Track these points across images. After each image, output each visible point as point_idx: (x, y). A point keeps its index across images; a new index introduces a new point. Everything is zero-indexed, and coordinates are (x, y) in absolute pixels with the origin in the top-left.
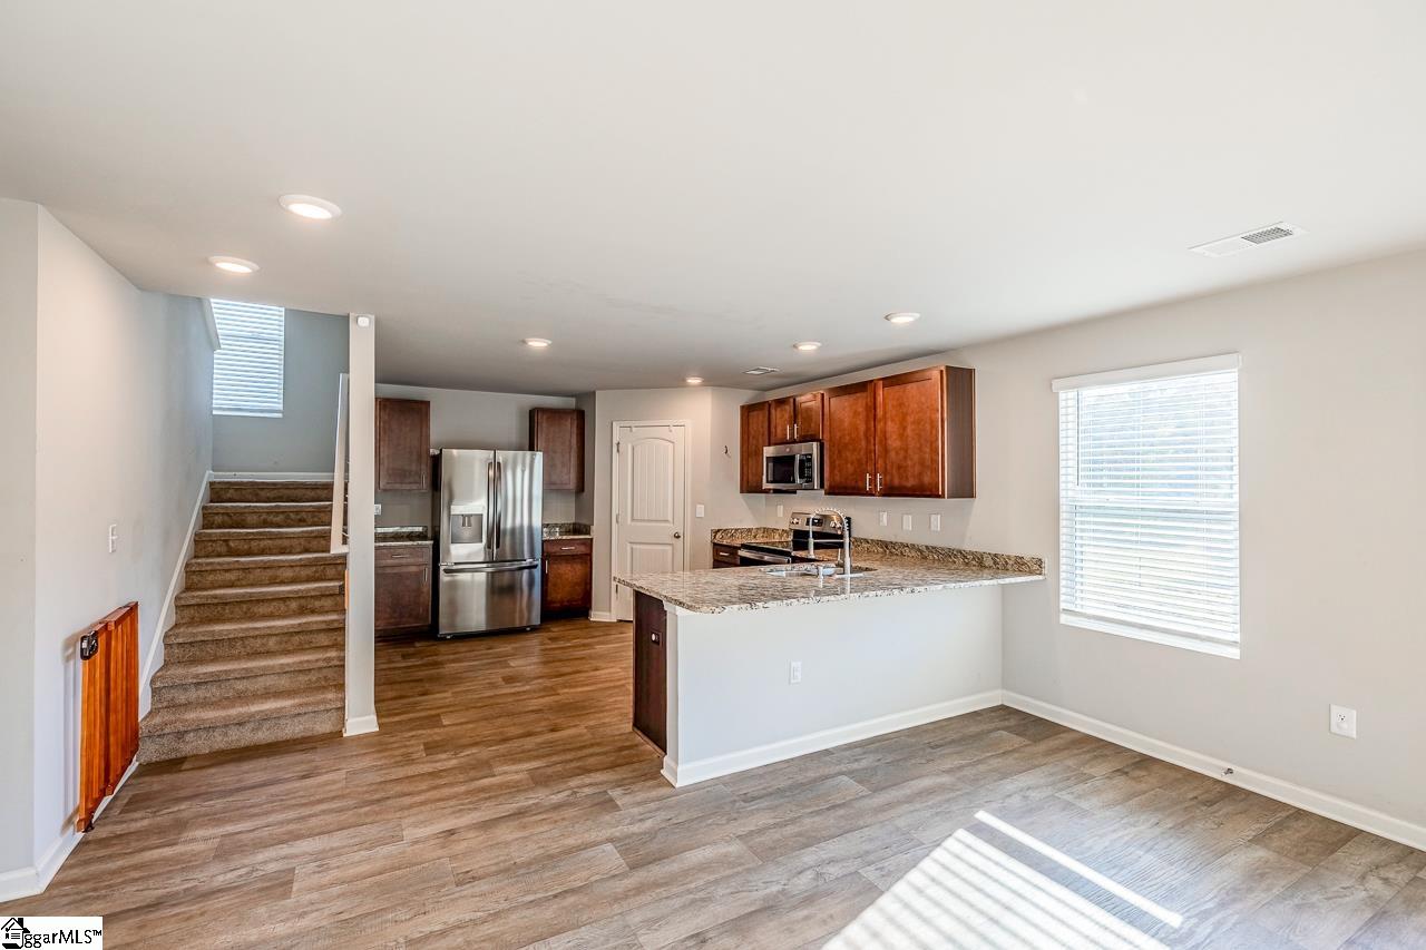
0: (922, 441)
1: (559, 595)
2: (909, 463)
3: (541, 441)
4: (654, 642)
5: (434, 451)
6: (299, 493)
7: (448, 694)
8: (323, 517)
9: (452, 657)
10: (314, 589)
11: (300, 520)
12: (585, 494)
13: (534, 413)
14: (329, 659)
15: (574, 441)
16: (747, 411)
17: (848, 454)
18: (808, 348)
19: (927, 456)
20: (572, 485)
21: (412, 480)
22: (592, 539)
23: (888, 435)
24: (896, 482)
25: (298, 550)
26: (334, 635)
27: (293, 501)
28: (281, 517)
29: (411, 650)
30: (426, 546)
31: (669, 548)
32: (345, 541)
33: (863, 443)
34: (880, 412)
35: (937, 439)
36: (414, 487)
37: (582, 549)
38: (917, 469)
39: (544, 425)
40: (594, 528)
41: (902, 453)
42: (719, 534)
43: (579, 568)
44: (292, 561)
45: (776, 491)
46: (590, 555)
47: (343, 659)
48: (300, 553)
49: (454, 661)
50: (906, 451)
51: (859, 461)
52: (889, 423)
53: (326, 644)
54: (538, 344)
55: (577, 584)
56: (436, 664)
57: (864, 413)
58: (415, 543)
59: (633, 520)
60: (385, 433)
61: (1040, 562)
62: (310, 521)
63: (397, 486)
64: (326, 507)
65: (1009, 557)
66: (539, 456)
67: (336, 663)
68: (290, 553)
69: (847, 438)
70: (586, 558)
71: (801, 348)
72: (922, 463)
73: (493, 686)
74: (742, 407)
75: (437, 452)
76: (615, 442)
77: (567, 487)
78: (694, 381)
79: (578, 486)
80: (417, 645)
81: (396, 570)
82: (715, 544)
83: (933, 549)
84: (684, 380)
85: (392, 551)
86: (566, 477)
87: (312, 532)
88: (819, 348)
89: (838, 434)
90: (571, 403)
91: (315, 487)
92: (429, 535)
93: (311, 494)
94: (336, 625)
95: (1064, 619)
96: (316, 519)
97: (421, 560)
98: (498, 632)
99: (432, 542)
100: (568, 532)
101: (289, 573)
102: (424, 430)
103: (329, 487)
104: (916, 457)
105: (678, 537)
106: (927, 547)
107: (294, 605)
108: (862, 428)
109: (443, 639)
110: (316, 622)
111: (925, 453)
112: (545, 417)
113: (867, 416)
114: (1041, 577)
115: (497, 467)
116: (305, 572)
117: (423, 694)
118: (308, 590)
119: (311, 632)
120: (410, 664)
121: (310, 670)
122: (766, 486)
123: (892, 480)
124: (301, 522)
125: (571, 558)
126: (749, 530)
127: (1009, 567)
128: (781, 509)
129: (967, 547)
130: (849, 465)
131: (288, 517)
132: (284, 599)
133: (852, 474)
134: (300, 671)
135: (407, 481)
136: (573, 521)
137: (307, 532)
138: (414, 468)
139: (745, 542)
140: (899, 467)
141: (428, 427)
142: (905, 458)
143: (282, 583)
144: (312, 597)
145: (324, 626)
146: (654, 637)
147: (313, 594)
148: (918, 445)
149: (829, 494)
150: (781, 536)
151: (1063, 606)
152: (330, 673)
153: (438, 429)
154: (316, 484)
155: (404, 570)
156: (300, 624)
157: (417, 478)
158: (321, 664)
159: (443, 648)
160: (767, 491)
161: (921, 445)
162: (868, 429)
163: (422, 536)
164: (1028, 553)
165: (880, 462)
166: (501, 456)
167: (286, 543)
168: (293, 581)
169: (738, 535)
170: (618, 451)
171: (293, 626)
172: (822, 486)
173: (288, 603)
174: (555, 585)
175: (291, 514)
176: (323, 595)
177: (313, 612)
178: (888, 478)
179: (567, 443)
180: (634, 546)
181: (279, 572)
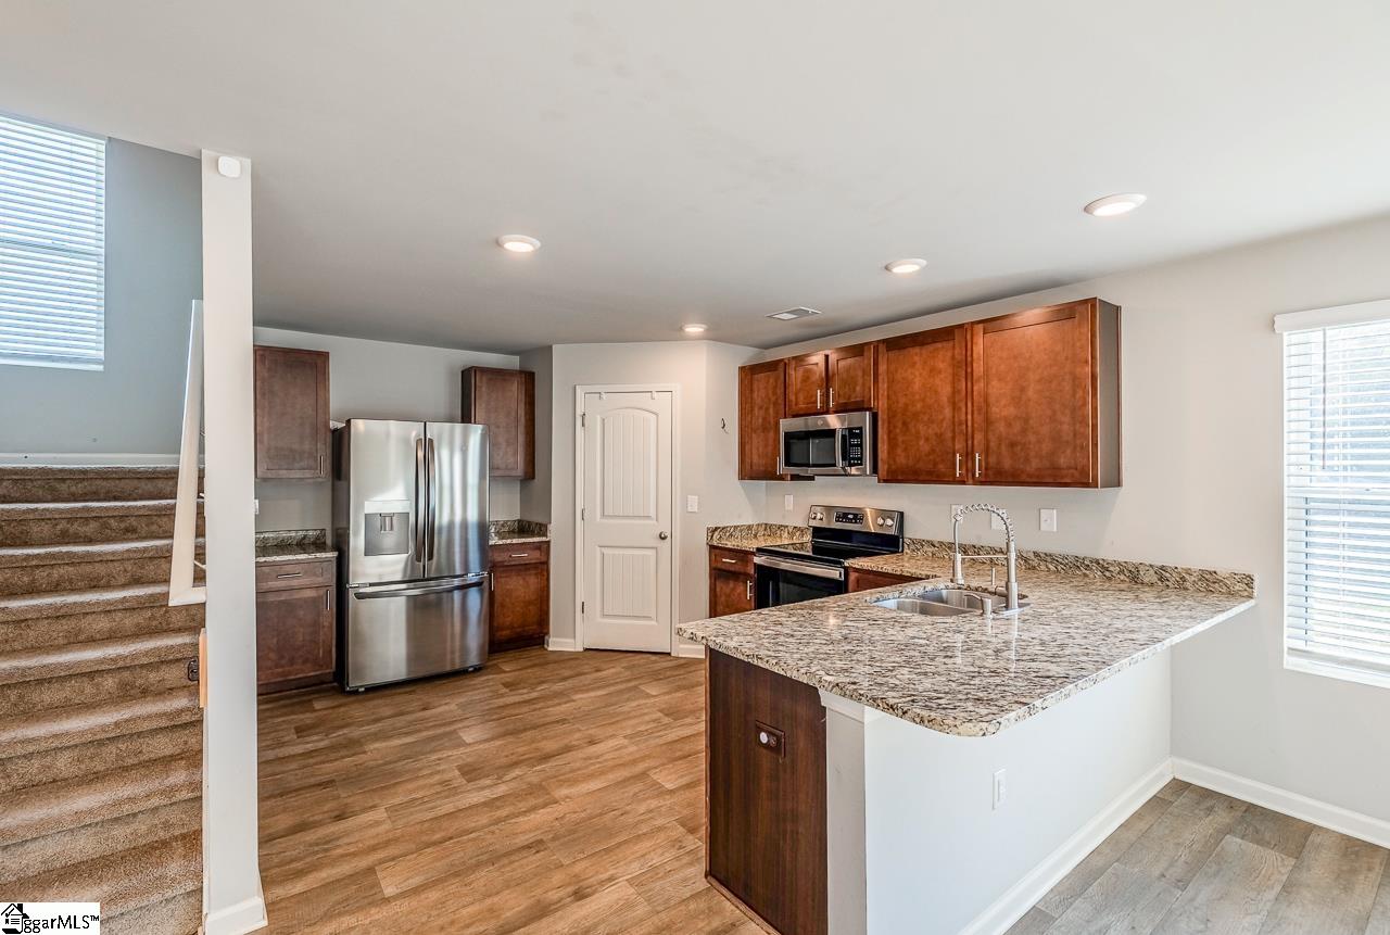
0: (1057, 407)
1: (509, 618)
2: (1032, 438)
3: (480, 411)
4: (766, 746)
5: (333, 425)
6: (127, 485)
7: (380, 814)
8: (161, 525)
9: (373, 728)
10: (147, 653)
11: (127, 530)
12: (536, 480)
13: (468, 376)
14: (172, 790)
15: (522, 412)
16: (749, 373)
17: (921, 428)
18: (906, 269)
19: (1065, 427)
20: (520, 471)
21: (304, 463)
22: (549, 542)
23: (992, 400)
24: (1007, 463)
25: (122, 580)
26: (181, 737)
27: (116, 499)
28: (93, 525)
29: (307, 718)
30: (327, 560)
31: (652, 553)
32: (199, 578)
33: (948, 412)
34: (978, 368)
35: (1085, 404)
36: (308, 474)
37: (534, 556)
38: (1046, 447)
39: (484, 389)
40: (551, 527)
41: (1017, 427)
42: (716, 533)
43: (533, 581)
44: (108, 603)
45: (795, 477)
46: (546, 563)
47: (198, 786)
48: (124, 586)
49: (376, 737)
50: (1026, 421)
51: (940, 436)
52: (995, 383)
53: (167, 752)
54: (519, 246)
55: (530, 603)
56: (353, 745)
57: (950, 370)
58: (312, 556)
59: (603, 515)
60: (264, 394)
61: (1249, 581)
62: (144, 531)
63: (284, 474)
64: (166, 508)
65: (1189, 572)
66: (476, 432)
67: (185, 795)
68: (108, 587)
69: (919, 406)
70: (541, 568)
71: (897, 270)
72: (1056, 438)
73: (449, 790)
74: (742, 369)
75: (341, 425)
76: (579, 412)
77: (513, 473)
78: (694, 329)
79: (526, 473)
80: (317, 705)
81: (284, 597)
82: (712, 548)
83: (1048, 558)
84: (681, 329)
85: (279, 571)
86: (512, 460)
87: (145, 550)
88: (923, 270)
89: (903, 400)
90: (513, 362)
91: (153, 476)
92: (329, 541)
93: (148, 487)
94: (186, 718)
95: (1290, 662)
96: (154, 528)
97: (320, 579)
98: (429, 677)
99: (335, 554)
100: (511, 533)
101: (103, 624)
102: (321, 393)
103: (172, 475)
104: (1045, 430)
105: (663, 538)
106: (1036, 554)
107: (109, 683)
108: (945, 390)
109: (355, 692)
110: (149, 717)
111: (1061, 423)
112: (484, 379)
113: (954, 375)
114: (1251, 603)
115: (427, 446)
116: (129, 621)
117: (339, 817)
118: (134, 656)
119: (140, 734)
120: (310, 746)
121: (135, 815)
122: (781, 468)
123: (999, 463)
124: (129, 533)
125: (524, 568)
126: (749, 527)
127: (1188, 585)
128: (789, 499)
129: (1107, 554)
130: (921, 442)
131: (105, 526)
132: (91, 674)
133: (928, 454)
134: (117, 820)
135: (297, 465)
136: (519, 518)
137: (137, 550)
138: (307, 446)
139: (762, 544)
140: (1012, 445)
141: (326, 389)
142: (1024, 431)
143: (91, 641)
144: (142, 666)
145: (164, 723)
146: (764, 738)
147: (145, 661)
148: (1049, 412)
149: (886, 481)
150: (791, 535)
151: (1287, 643)
152: (174, 816)
153: (340, 393)
154: (155, 471)
155: (297, 595)
156: (117, 724)
157: (311, 463)
158: (155, 801)
159: (357, 710)
160: (781, 478)
161: (1054, 412)
162: (955, 392)
163: (319, 545)
164: (1224, 565)
165: (979, 437)
166: (434, 429)
167: (101, 569)
168: (111, 637)
169: (738, 534)
170: (583, 425)
171: (103, 728)
172: (875, 470)
173: (98, 680)
174: (503, 606)
175: (112, 521)
176: (162, 661)
177: (145, 693)
178: (992, 460)
179: (513, 414)
180: (606, 551)
181: (84, 623)
